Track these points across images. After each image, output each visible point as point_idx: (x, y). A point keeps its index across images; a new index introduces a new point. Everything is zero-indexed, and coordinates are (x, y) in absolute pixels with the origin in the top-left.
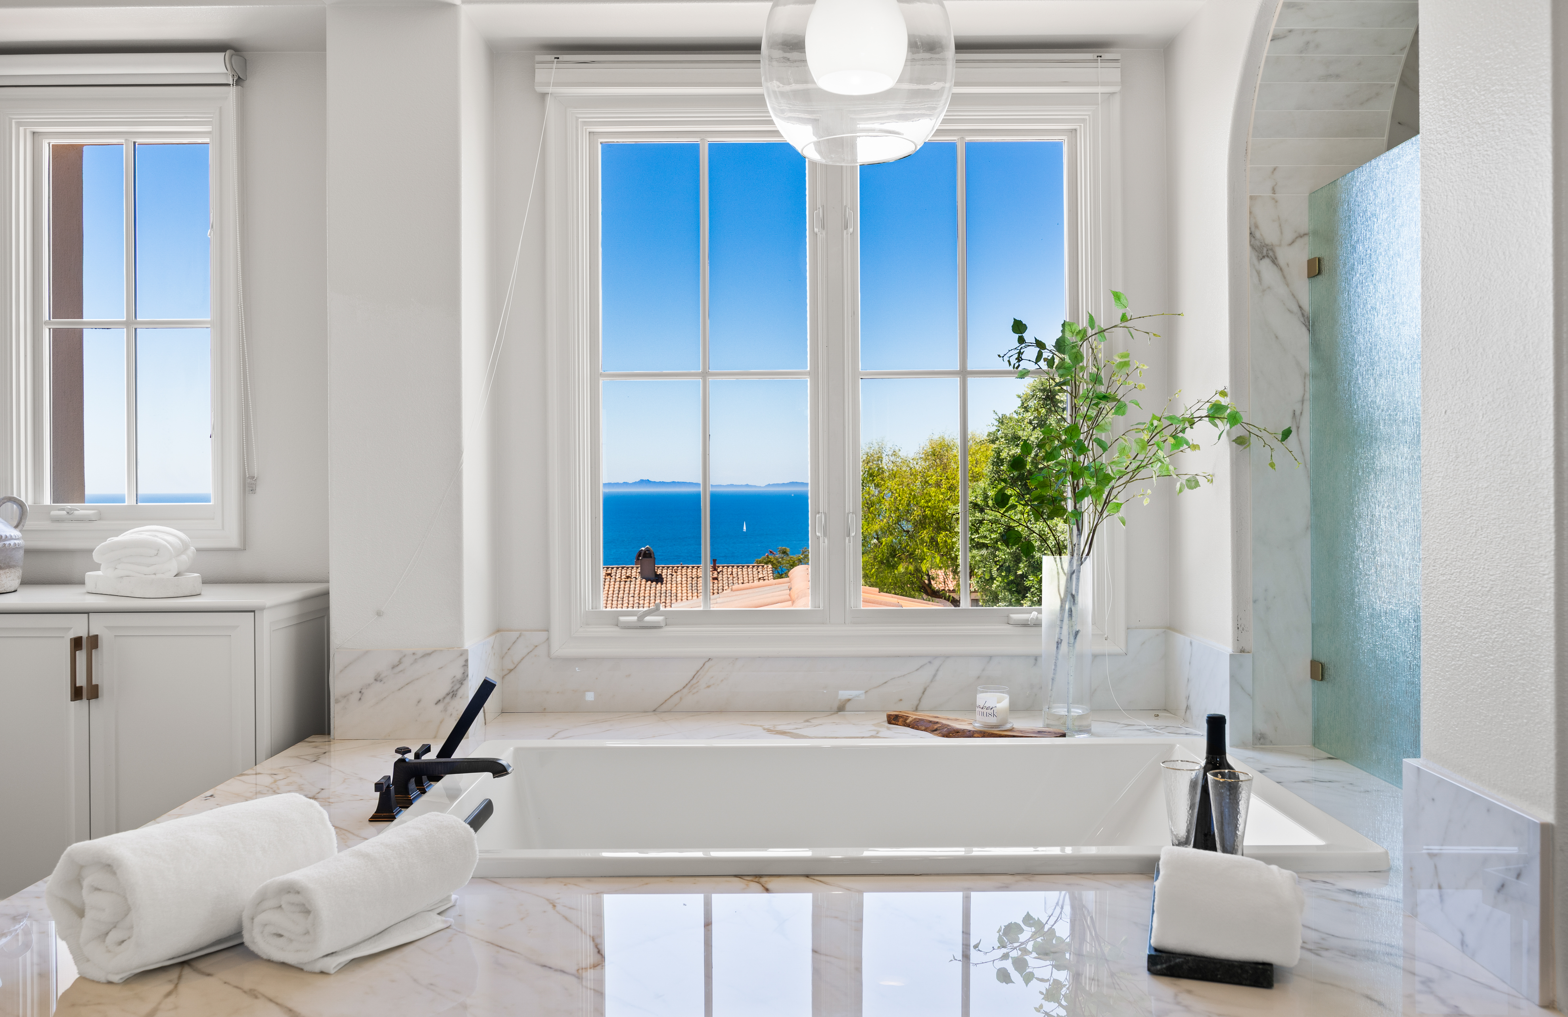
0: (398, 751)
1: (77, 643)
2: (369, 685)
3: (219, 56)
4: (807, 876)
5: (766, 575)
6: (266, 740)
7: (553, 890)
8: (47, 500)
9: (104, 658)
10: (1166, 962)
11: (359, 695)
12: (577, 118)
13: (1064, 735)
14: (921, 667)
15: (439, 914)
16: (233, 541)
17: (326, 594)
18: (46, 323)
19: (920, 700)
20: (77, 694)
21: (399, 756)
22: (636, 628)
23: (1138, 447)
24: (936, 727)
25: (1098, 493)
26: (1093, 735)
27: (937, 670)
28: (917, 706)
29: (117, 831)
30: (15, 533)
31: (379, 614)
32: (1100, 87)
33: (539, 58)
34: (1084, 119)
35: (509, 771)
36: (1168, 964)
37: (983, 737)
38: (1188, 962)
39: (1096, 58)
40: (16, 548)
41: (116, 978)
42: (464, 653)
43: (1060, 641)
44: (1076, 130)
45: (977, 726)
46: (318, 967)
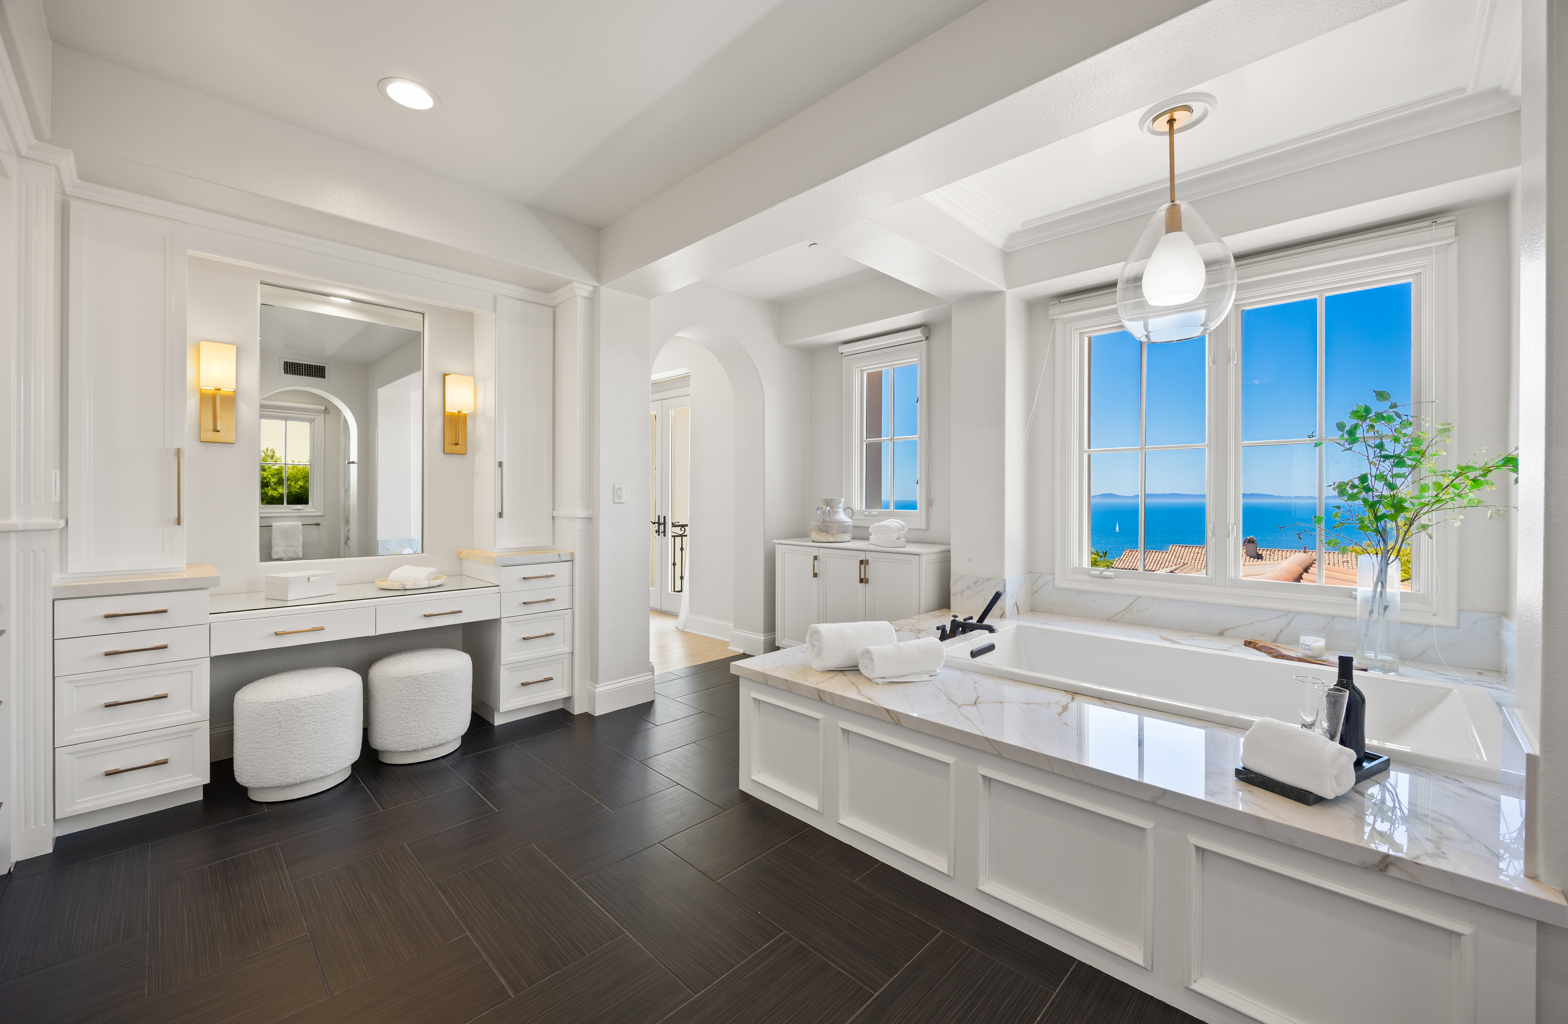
0: (953, 616)
1: (862, 562)
2: (965, 590)
3: (919, 330)
4: (1100, 699)
5: (1350, 559)
6: (923, 607)
7: (978, 678)
8: (864, 508)
9: (870, 568)
10: (1245, 775)
11: (961, 594)
12: (1071, 328)
13: (1366, 670)
14: (1279, 617)
15: (930, 676)
16: (924, 527)
17: (949, 551)
18: (865, 441)
19: (1278, 636)
20: (861, 581)
21: (954, 618)
22: (1099, 577)
23: (1436, 487)
24: (1272, 651)
25: (1393, 518)
26: (1400, 675)
27: (1291, 620)
28: (1276, 639)
29: (826, 623)
30: (851, 520)
31: (970, 560)
32: (1434, 243)
33: (1051, 303)
34: (1425, 265)
35: (996, 631)
36: (1246, 776)
37: (1300, 661)
38: (1258, 778)
39: (1431, 224)
40: (849, 526)
41: (819, 670)
42: (1004, 580)
43: (1371, 611)
44: (1421, 273)
45: (1300, 655)
46: (876, 681)
